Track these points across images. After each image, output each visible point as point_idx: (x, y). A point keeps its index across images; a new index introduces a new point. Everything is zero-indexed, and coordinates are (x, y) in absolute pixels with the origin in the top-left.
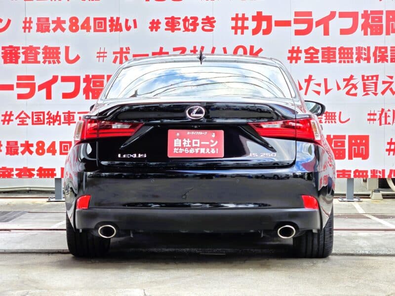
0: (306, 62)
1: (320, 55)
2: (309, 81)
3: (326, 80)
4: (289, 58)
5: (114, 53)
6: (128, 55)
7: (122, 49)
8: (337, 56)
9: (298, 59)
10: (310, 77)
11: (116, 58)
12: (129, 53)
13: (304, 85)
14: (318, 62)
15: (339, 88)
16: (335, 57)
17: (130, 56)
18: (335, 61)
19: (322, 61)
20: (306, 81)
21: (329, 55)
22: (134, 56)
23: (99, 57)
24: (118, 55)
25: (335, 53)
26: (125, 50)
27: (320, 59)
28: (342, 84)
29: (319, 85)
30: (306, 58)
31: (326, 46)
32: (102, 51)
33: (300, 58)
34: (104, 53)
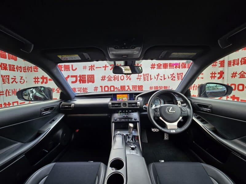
0: (157, 69)
1: (162, 66)
2: (158, 75)
3: (164, 75)
4: (151, 67)
5: (89, 67)
6: (94, 68)
7: (92, 65)
8: (168, 66)
9: (154, 68)
10: (159, 74)
11: (90, 68)
12: (94, 67)
13: (156, 77)
14: (161, 69)
15: (169, 78)
16: (167, 67)
17: (95, 68)
18: (167, 68)
19: (163, 68)
20: (157, 75)
21: (165, 66)
22: (96, 68)
23: (83, 68)
24: (91, 68)
25: (167, 65)
26: (93, 66)
27: (162, 68)
28: (170, 76)
29: (162, 77)
30: (157, 67)
31: (164, 63)
32: (85, 66)
33: (155, 67)
34: (85, 67)
